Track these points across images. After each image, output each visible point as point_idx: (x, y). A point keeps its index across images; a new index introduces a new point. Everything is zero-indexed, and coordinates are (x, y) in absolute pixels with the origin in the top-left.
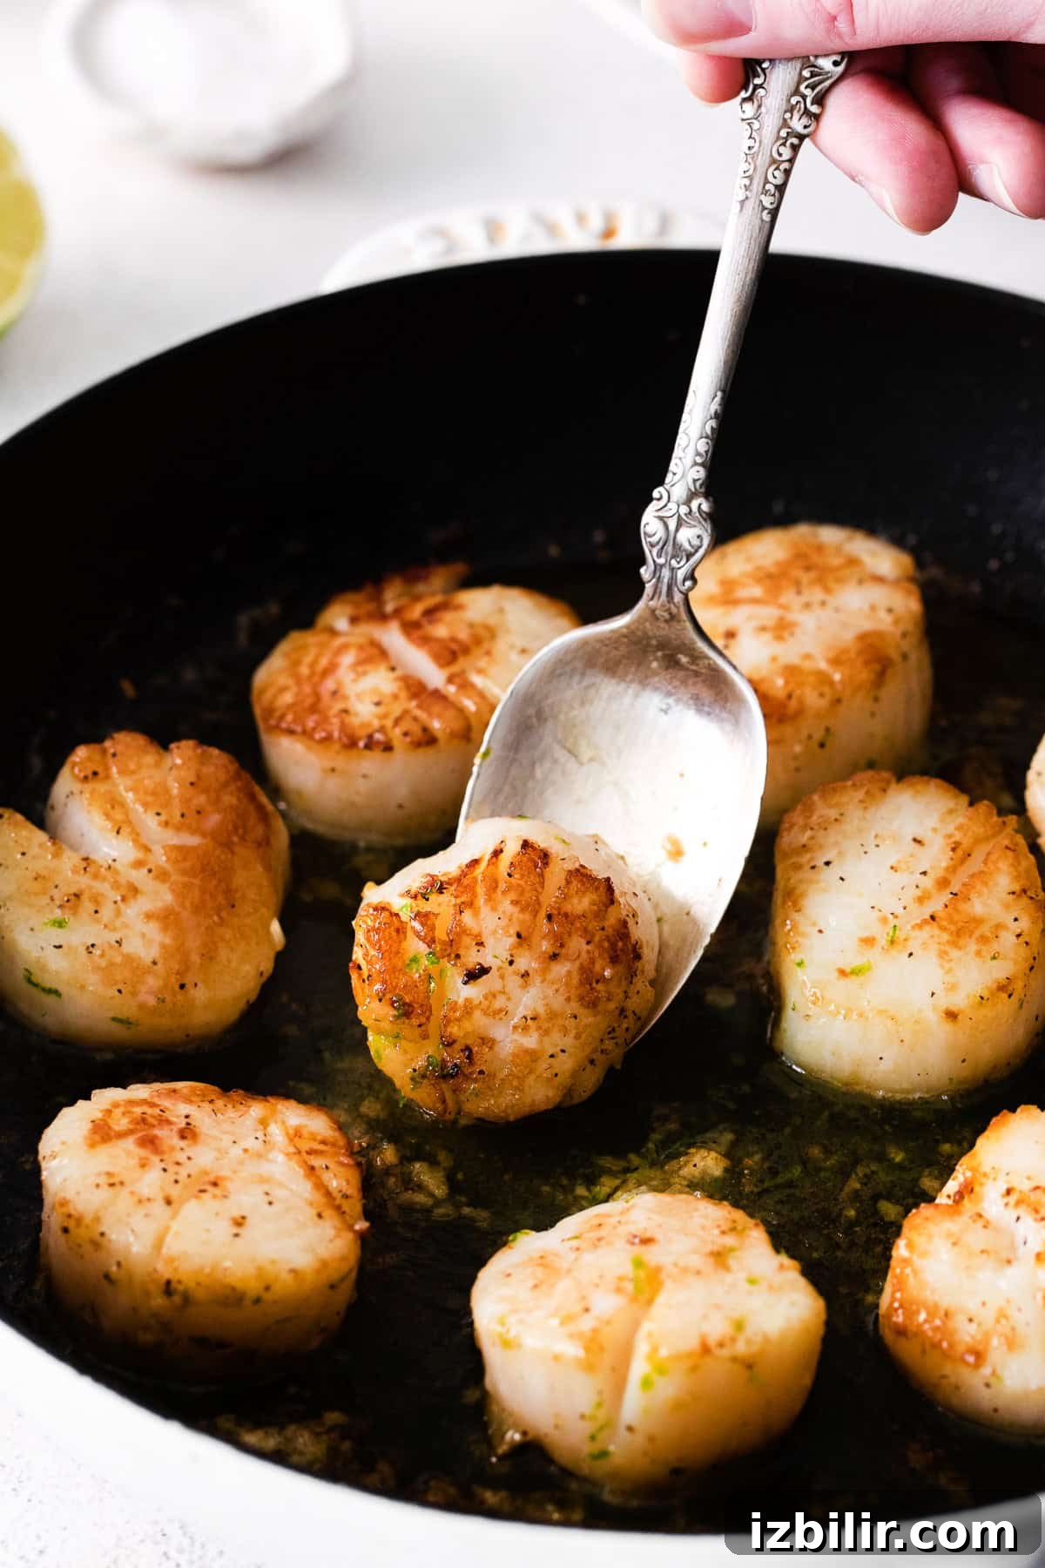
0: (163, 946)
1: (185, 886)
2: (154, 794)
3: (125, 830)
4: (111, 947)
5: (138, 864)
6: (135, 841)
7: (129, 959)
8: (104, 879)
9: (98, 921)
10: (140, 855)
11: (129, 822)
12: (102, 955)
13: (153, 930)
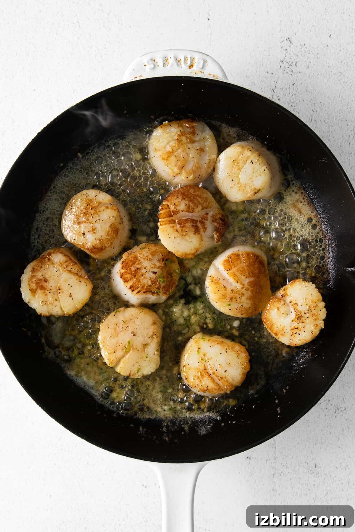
0: (251, 304)
1: (253, 290)
2: (242, 271)
3: (239, 282)
4: (240, 307)
5: (243, 288)
6: (241, 284)
7: (244, 309)
8: (236, 293)
9: (237, 302)
10: (243, 286)
11: (239, 280)
12: (239, 310)
13: (248, 301)
